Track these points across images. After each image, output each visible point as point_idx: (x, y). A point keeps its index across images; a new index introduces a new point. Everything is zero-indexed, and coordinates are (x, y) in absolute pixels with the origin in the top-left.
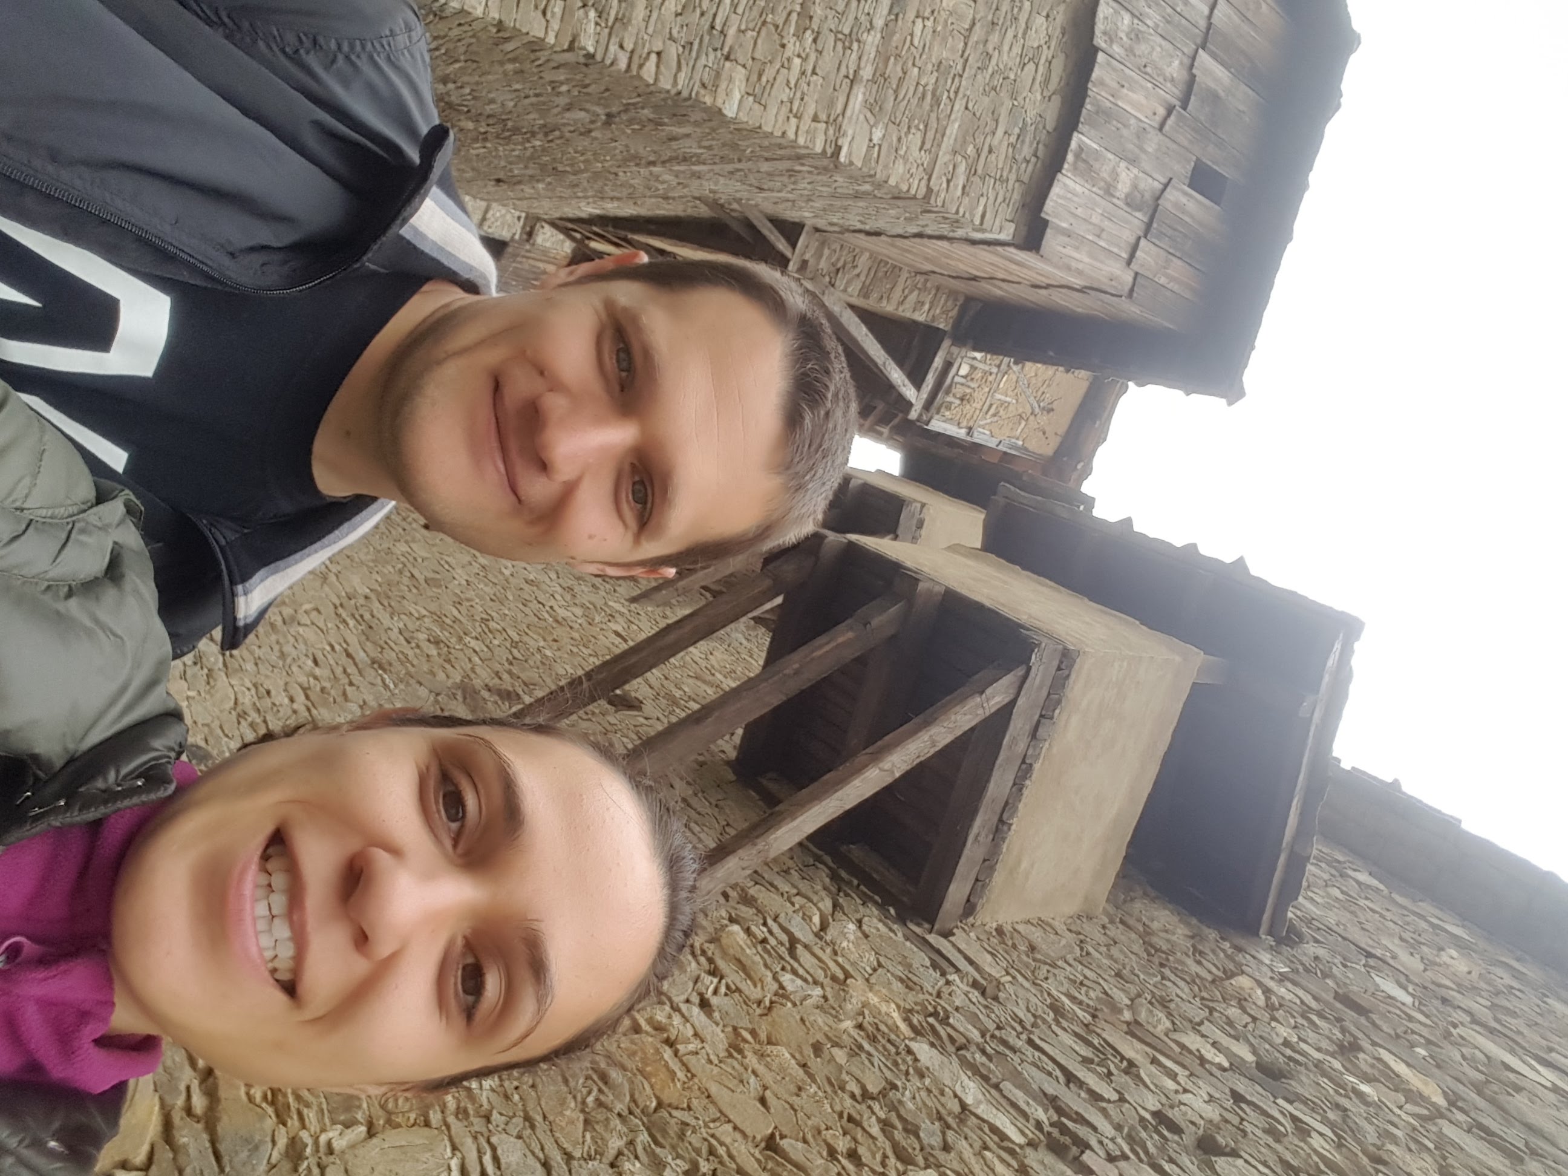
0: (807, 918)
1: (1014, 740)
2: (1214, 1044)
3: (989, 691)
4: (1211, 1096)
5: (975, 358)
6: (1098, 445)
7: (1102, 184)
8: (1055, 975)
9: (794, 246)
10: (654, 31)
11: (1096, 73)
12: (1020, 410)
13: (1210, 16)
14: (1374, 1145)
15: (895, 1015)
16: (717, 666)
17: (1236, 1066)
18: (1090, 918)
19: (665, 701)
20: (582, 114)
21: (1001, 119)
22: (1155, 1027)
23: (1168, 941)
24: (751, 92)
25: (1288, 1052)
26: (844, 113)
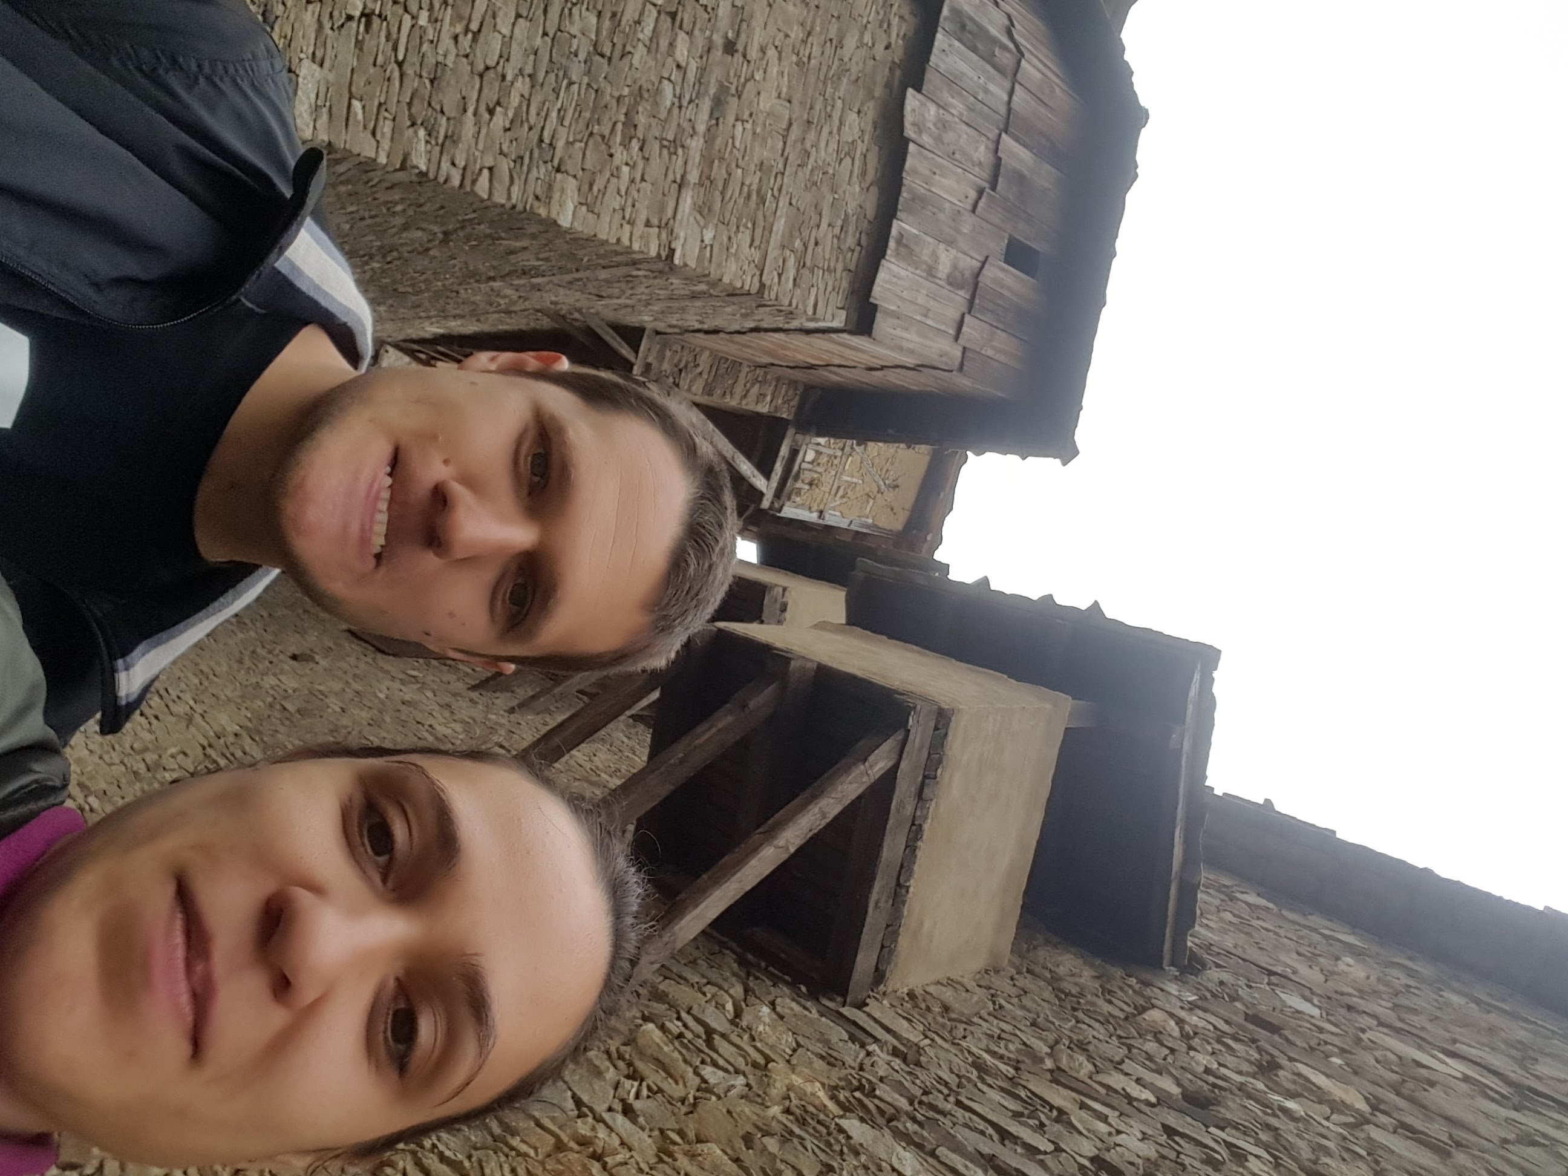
0: (719, 1006)
1: (901, 804)
2: (1138, 1081)
3: (871, 758)
4: (1144, 1133)
5: (819, 444)
6: (944, 515)
7: (924, 266)
8: (973, 1033)
9: (637, 352)
10: (484, 147)
11: (909, 162)
12: (867, 490)
13: (1009, 102)
14: (1309, 1160)
15: (821, 1094)
17: (1163, 1100)
18: (997, 971)
20: (420, 234)
21: (824, 213)
22: (1078, 1072)
23: (1076, 984)
24: (584, 201)
25: (1211, 1079)
26: (674, 218)
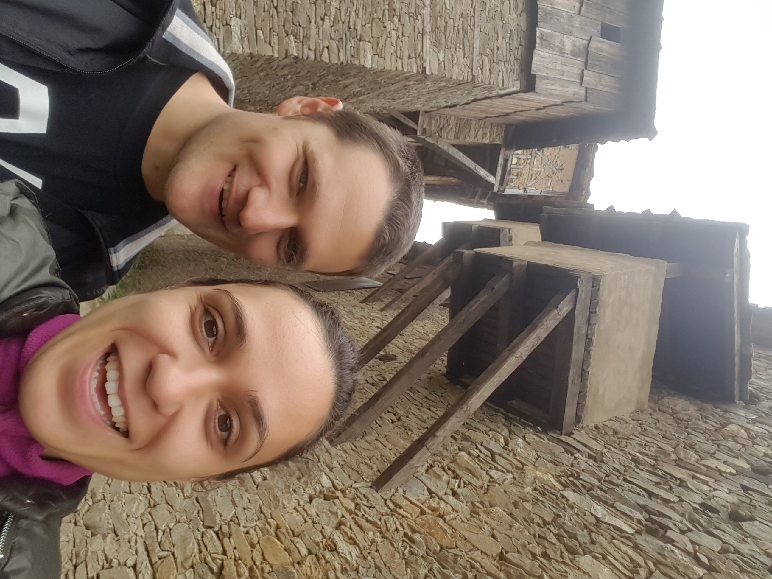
0: (497, 441)
1: (579, 328)
2: (724, 463)
3: (560, 306)
4: (730, 490)
5: (518, 154)
6: (590, 180)
7: (557, 49)
8: (630, 444)
9: (417, 123)
10: (323, 37)
12: (547, 174)
15: (552, 480)
16: (429, 331)
17: (740, 472)
18: (642, 411)
19: (407, 353)
20: (301, 87)
21: (499, 33)
22: (690, 459)
23: (687, 415)
24: (375, 53)
25: (767, 459)
26: (422, 51)
